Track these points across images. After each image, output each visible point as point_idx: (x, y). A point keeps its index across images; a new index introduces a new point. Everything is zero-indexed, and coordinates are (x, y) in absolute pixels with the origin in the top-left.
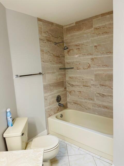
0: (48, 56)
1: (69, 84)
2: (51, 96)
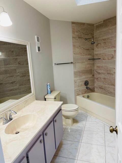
0: (78, 49)
1: (97, 72)
2: (80, 80)
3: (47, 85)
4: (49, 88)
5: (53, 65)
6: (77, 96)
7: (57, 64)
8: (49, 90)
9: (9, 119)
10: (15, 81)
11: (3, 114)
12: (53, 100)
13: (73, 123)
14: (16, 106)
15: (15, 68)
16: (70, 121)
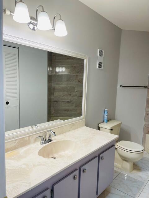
3: (105, 111)
4: (107, 115)
5: (118, 87)
6: (146, 133)
7: (123, 86)
8: (106, 117)
9: (47, 140)
10: (72, 101)
11: (43, 133)
12: (109, 131)
13: (133, 170)
14: (59, 128)
15: (74, 86)
16: (128, 166)
